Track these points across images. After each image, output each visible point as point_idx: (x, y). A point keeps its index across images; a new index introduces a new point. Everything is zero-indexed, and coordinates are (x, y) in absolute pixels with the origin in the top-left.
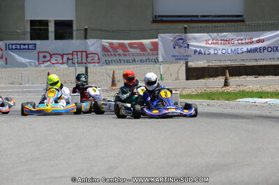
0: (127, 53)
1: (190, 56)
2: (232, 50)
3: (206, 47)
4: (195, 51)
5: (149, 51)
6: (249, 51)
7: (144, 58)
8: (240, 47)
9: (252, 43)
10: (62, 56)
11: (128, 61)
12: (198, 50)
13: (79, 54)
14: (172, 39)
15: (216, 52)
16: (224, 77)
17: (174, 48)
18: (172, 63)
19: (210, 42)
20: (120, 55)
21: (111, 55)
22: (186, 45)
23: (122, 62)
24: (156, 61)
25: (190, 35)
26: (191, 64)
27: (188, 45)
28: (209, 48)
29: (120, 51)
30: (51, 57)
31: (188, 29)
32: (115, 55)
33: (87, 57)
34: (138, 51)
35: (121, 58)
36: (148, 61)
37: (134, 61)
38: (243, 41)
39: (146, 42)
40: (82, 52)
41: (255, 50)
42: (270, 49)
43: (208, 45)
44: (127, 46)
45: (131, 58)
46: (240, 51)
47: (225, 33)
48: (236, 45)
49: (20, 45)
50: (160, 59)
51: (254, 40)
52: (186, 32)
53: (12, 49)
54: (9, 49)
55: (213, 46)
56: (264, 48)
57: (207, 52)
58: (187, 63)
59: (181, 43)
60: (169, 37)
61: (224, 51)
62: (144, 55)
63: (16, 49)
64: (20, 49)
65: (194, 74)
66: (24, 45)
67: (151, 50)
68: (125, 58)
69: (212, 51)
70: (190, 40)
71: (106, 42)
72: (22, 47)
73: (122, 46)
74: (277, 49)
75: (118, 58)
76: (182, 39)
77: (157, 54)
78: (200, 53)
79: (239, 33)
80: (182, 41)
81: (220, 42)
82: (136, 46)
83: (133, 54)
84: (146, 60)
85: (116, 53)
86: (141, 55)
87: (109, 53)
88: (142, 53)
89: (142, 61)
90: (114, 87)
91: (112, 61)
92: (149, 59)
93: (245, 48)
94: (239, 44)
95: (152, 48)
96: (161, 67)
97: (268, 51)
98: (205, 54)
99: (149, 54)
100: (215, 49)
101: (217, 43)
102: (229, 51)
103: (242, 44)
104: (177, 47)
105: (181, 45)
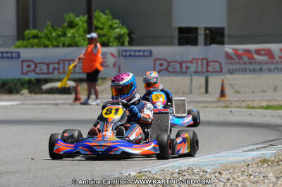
0: (253, 61)
5: (277, 59)
7: (273, 67)
10: (181, 64)
11: (254, 71)
13: (200, 62)
20: (245, 63)
21: (236, 63)
23: (248, 71)
29: (245, 58)
30: (168, 66)
32: (240, 63)
33: (208, 65)
34: (265, 58)
35: (248, 66)
36: (276, 70)
37: (261, 70)
40: (202, 59)
44: (253, 53)
45: (257, 67)
49: (135, 51)
53: (126, 56)
54: (123, 56)
62: (272, 63)
63: (130, 56)
64: (135, 56)
66: (139, 51)
67: (280, 57)
68: (251, 67)
71: (229, 48)
72: (137, 53)
73: (248, 52)
75: (243, 66)
82: (263, 52)
83: (260, 63)
84: (274, 69)
85: (241, 61)
86: (268, 63)
87: (233, 61)
88: (270, 61)
89: (269, 70)
90: (222, 98)
91: (236, 70)
92: (277, 68)
95: (281, 55)
99: (277, 62)
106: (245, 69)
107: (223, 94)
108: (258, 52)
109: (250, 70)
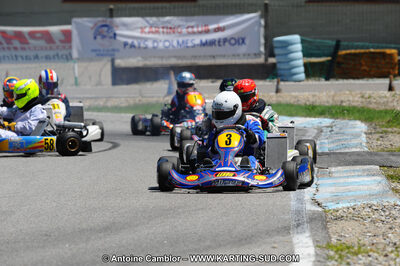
0: (26, 46)
1: (118, 50)
2: (178, 42)
3: (142, 38)
4: (125, 44)
5: (58, 43)
6: (204, 44)
7: (51, 53)
8: (190, 38)
9: (207, 32)
11: (27, 59)
12: (130, 41)
14: (91, 25)
15: (156, 44)
16: (167, 82)
17: (95, 38)
18: (91, 60)
19: (147, 30)
20: (16, 48)
21: (4, 49)
22: (112, 35)
23: (20, 59)
24: (69, 58)
25: (118, 20)
26: (120, 62)
27: (115, 34)
28: (146, 39)
29: (16, 43)
31: (114, 12)
32: (9, 49)
34: (42, 43)
35: (20, 53)
36: (56, 57)
37: (36, 57)
38: (195, 30)
39: (54, 29)
41: (212, 43)
42: (233, 41)
43: (144, 35)
44: (27, 36)
45: (31, 54)
46: (190, 44)
47: (168, 18)
48: (184, 35)
50: (75, 54)
51: (212, 27)
52: (111, 16)
55: (151, 36)
56: (225, 40)
57: (142, 45)
58: (113, 61)
59: (105, 32)
60: (88, 23)
61: (167, 44)
62: (51, 48)
65: (124, 77)
67: (61, 41)
68: (24, 53)
69: (150, 44)
70: (117, 26)
73: (19, 35)
74: (243, 42)
75: (14, 53)
76: (106, 26)
77: (70, 47)
78: (132, 46)
79: (188, 18)
80: (105, 29)
81: (161, 30)
82: (38, 35)
83: (35, 48)
84: (54, 57)
85: (11, 46)
86: (46, 49)
87: (1, 46)
88: (48, 46)
89: (47, 58)
91: (4, 57)
92: (58, 55)
93: (197, 40)
94: (189, 33)
95: (63, 38)
96: (76, 66)
97: (231, 44)
98: (139, 47)
99: (58, 47)
100: (155, 41)
101: (157, 32)
102: (175, 44)
103: (194, 33)
104: (99, 37)
105: (105, 34)
106: (16, 56)
108: (32, 35)
109: (22, 57)
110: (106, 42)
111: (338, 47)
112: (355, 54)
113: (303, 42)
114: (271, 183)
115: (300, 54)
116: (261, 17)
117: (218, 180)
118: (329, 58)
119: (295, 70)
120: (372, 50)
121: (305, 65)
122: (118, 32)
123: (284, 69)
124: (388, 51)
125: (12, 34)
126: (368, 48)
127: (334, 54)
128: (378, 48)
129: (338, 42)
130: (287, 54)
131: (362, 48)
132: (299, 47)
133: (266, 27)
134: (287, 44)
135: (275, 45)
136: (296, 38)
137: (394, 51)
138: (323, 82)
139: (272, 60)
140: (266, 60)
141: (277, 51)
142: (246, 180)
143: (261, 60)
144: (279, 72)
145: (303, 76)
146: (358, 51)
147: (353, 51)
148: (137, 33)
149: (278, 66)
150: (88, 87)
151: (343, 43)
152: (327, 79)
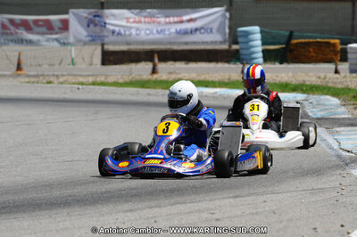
0: (30, 32)
1: (107, 37)
2: (157, 31)
3: (127, 27)
4: (113, 32)
5: (57, 30)
6: (178, 33)
8: (168, 27)
9: (182, 22)
12: (117, 29)
14: (85, 15)
15: (138, 32)
17: (88, 26)
19: (131, 20)
21: (11, 34)
22: (102, 23)
25: (107, 12)
26: (106, 47)
27: (105, 23)
28: (130, 28)
31: (105, 4)
34: (43, 29)
38: (172, 20)
39: (54, 18)
41: (186, 32)
42: (203, 31)
43: (129, 25)
44: (31, 24)
46: (167, 32)
47: (148, 10)
48: (163, 25)
51: (185, 18)
52: (102, 8)
55: (135, 25)
56: (196, 30)
57: (127, 33)
58: (103, 45)
60: (84, 13)
61: (148, 32)
62: (51, 34)
65: (112, 58)
67: (60, 29)
69: (133, 32)
70: (107, 17)
71: (5, 18)
73: (25, 23)
74: (211, 31)
76: (98, 16)
78: (119, 34)
80: (97, 19)
81: (143, 20)
82: (41, 23)
86: (47, 34)
87: (9, 31)
88: (49, 31)
90: (19, 72)
93: (173, 29)
94: (167, 23)
95: (61, 25)
96: (73, 48)
97: (201, 33)
98: (125, 35)
99: (56, 33)
100: (138, 29)
101: (140, 22)
102: (155, 32)
103: (170, 23)
104: (92, 26)
105: (97, 22)
107: (19, 68)
108: (36, 22)
110: (97, 29)
111: (291, 36)
112: (305, 43)
113: (262, 32)
114: (198, 171)
115: (259, 42)
116: (227, 10)
117: (145, 167)
118: (284, 46)
119: (254, 56)
120: (319, 40)
121: (263, 51)
122: (107, 21)
123: (245, 55)
124: (332, 41)
125: (19, 22)
126: (316, 38)
127: (288, 43)
128: (324, 38)
129: (291, 33)
130: (247, 42)
131: (311, 37)
132: (258, 36)
133: (230, 19)
134: (247, 34)
135: (239, 34)
136: (257, 29)
137: (337, 41)
138: (277, 65)
139: (235, 47)
140: (230, 46)
141: (240, 40)
142: (173, 168)
143: (225, 47)
144: (242, 57)
145: (261, 60)
146: (307, 40)
147: (303, 40)
148: (123, 23)
149: (242, 52)
150: (84, 66)
151: (296, 34)
152: (281, 63)
